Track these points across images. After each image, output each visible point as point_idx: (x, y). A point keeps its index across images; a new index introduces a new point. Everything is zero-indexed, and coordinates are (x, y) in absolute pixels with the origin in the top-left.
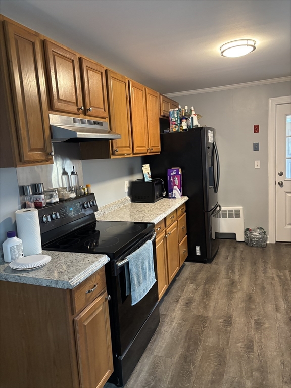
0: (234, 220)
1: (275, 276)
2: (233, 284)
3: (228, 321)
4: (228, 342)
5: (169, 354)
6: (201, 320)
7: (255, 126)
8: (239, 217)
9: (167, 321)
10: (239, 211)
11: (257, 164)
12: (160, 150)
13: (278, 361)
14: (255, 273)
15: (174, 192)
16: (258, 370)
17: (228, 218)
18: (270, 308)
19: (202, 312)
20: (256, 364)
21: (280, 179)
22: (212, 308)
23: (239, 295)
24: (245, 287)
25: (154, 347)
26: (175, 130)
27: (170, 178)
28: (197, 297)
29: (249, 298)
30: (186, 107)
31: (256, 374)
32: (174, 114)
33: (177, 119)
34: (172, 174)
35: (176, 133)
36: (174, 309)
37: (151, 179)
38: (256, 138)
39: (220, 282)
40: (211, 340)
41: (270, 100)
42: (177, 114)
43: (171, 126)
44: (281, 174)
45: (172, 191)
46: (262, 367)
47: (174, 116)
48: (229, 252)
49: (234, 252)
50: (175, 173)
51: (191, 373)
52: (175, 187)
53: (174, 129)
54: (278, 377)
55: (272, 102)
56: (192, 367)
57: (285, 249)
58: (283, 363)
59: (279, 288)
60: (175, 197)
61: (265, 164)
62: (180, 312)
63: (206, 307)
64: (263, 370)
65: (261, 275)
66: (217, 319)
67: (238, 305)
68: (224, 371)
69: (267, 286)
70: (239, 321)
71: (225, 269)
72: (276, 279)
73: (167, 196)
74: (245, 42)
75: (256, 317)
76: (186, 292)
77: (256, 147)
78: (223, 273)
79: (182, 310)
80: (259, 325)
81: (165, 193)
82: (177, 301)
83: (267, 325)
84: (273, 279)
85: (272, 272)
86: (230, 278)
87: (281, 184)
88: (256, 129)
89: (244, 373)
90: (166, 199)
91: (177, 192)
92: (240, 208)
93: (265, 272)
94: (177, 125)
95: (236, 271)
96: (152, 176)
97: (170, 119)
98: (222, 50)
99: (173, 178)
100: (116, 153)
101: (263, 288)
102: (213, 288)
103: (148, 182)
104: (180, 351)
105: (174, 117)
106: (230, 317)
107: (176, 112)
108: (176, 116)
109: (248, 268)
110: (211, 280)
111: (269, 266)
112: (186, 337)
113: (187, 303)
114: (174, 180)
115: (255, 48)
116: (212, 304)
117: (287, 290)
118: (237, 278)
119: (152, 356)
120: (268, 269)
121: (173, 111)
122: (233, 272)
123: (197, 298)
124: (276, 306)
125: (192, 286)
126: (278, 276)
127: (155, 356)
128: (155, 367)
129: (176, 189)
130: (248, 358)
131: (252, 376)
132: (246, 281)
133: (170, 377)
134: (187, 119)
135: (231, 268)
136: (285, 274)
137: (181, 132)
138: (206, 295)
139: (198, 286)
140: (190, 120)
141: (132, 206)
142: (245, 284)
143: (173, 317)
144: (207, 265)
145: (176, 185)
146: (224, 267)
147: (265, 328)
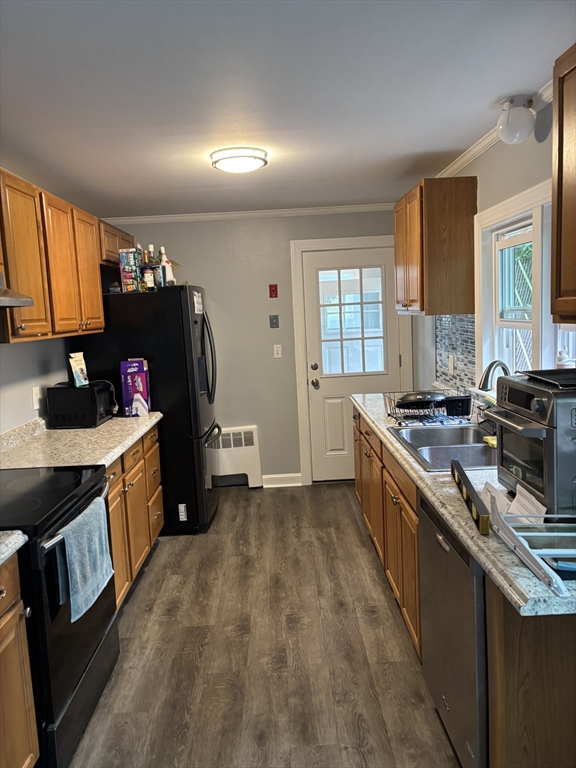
0: (244, 449)
1: (314, 539)
2: (247, 563)
3: (244, 626)
4: (246, 660)
5: (143, 704)
6: (198, 636)
7: (271, 286)
8: (252, 444)
9: (133, 648)
10: (251, 433)
11: (277, 349)
12: (103, 325)
13: (326, 673)
14: (282, 539)
15: (135, 404)
16: (295, 693)
17: (233, 449)
18: (309, 592)
19: (197, 621)
20: (292, 686)
21: (314, 375)
22: (214, 610)
23: (259, 581)
24: (268, 565)
25: (112, 700)
26: (131, 288)
27: (126, 379)
28: (186, 595)
29: (276, 582)
30: (151, 248)
31: (293, 701)
32: (128, 258)
33: (134, 268)
34: (129, 371)
35: (134, 294)
36: (146, 626)
37: (87, 382)
38: (273, 306)
39: (226, 564)
40: (216, 664)
41: (293, 243)
42: (135, 259)
43: (124, 280)
44: (315, 367)
45: (130, 402)
46: (302, 687)
47: (129, 262)
48: (238, 509)
49: (245, 508)
50: (135, 370)
51: (186, 726)
52: (137, 396)
53: (130, 286)
54: (327, 696)
55: (296, 246)
56: (187, 717)
57: (326, 493)
58: (332, 673)
59: (320, 558)
60: (137, 415)
61: (289, 350)
62: (157, 627)
63: (204, 611)
64: (304, 691)
65: (292, 540)
66: (224, 626)
67: (258, 597)
68: (242, 710)
69: (302, 558)
70: (261, 623)
71: (232, 539)
72: (316, 543)
73: (121, 414)
74: (251, 153)
75: (288, 611)
76: (165, 591)
77: (274, 322)
78: (229, 548)
79: (161, 624)
80: (293, 621)
81: (116, 408)
82: (150, 610)
83: (306, 620)
84: (311, 544)
85: (309, 533)
86: (242, 554)
87: (316, 384)
88: (273, 291)
89: (274, 702)
90: (119, 419)
91: (140, 404)
92: (253, 427)
93: (298, 534)
94: (135, 279)
95: (252, 540)
96: (90, 376)
97: (122, 268)
98: (215, 159)
99: (132, 379)
100: (21, 332)
101: (297, 562)
102: (213, 575)
103: (82, 388)
104: (163, 694)
105: (128, 264)
106: (247, 619)
107: (131, 256)
108: (132, 263)
109: (271, 533)
110: (208, 563)
111: (305, 524)
112: (172, 669)
113: (168, 610)
114: (134, 382)
115: (266, 163)
116: (214, 603)
117: (333, 559)
118: (253, 551)
119: (110, 717)
120: (303, 530)
121: (127, 253)
122: (247, 542)
123: (186, 598)
124: (319, 586)
125: (175, 577)
126: (320, 539)
127: (117, 716)
128: (118, 733)
129: (138, 400)
130: (280, 677)
131: (287, 705)
132: (268, 552)
133: (148, 742)
134: (153, 269)
135: (242, 537)
136: (328, 534)
137: (144, 293)
138: (203, 589)
139: (186, 576)
140: (160, 271)
141: (49, 436)
142: (267, 561)
143: (145, 638)
144: (200, 538)
145: (137, 392)
146: (231, 535)
147: (303, 625)
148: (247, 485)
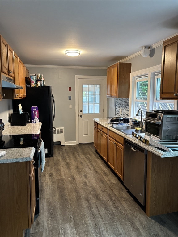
0: (60, 134)
1: (84, 157)
2: (68, 164)
3: (73, 178)
4: (77, 185)
5: (53, 196)
6: (62, 180)
7: (69, 88)
8: (62, 133)
9: (44, 184)
10: (62, 130)
11: (71, 106)
12: (26, 96)
13: (98, 186)
14: (75, 157)
15: (35, 120)
16: (92, 191)
17: (57, 134)
18: (87, 169)
19: (59, 177)
20: (91, 189)
21: (80, 114)
22: (63, 175)
23: (73, 168)
24: (74, 164)
25: (44, 196)
26: (34, 86)
27: (33, 112)
29: (78, 168)
30: (39, 75)
31: (92, 192)
32: (33, 77)
33: (35, 80)
34: (34, 110)
35: (34, 88)
36: (45, 179)
37: (23, 113)
38: (70, 94)
39: (62, 164)
40: (69, 186)
41: (76, 76)
42: (35, 77)
43: (32, 83)
44: (81, 111)
45: (34, 119)
46: (93, 190)
48: (59, 151)
49: (62, 150)
50: (36, 109)
51: (67, 199)
52: (36, 117)
53: (33, 85)
54: (100, 191)
56: (67, 198)
57: (83, 146)
58: (100, 186)
59: (88, 162)
60: (35, 123)
61: (74, 106)
62: (49, 180)
63: (60, 175)
64: (94, 190)
65: (78, 158)
66: (68, 178)
67: (74, 171)
68: (80, 195)
69: (82, 162)
70: (77, 177)
71: (61, 158)
72: (85, 158)
73: (31, 122)
74: (77, 52)
75: (83, 174)
76: (47, 171)
77: (70, 98)
78: (61, 160)
79: (50, 179)
80: (86, 176)
81: (30, 120)
82: (45, 176)
83: (89, 176)
84: (84, 158)
85: (82, 156)
86: (65, 162)
87: (81, 116)
88: (70, 89)
89: (88, 193)
90: (31, 124)
91: (36, 120)
92: (63, 128)
93: (79, 156)
94: (35, 83)
95: (67, 158)
96: (23, 111)
97: (31, 80)
98: (66, 52)
99: (35, 112)
101: (81, 163)
102: (59, 167)
104: (57, 194)
105: (33, 79)
106: (73, 176)
107: (34, 77)
108: (34, 79)
109: (72, 156)
110: (57, 164)
111: (80, 154)
112: (57, 188)
113: (50, 176)
114: (35, 113)
115: (80, 54)
116: (63, 173)
117: (91, 162)
118: (68, 161)
119: (45, 199)
120: (80, 155)
121: (33, 76)
122: (65, 159)
123: (54, 172)
124: (89, 168)
125: (48, 168)
126: (85, 157)
127: (47, 199)
128: (49, 203)
129: (36, 118)
130: (87, 188)
131: (91, 193)
132: (72, 161)
133: (58, 204)
134: (40, 81)
135: (64, 158)
136: (88, 156)
137: (37, 88)
138: (58, 170)
139: (52, 168)
140: (42, 81)
141: (11, 128)
143: (46, 182)
144: (51, 158)
145: (36, 116)
146: (60, 157)
147: (88, 177)
148: (60, 144)
